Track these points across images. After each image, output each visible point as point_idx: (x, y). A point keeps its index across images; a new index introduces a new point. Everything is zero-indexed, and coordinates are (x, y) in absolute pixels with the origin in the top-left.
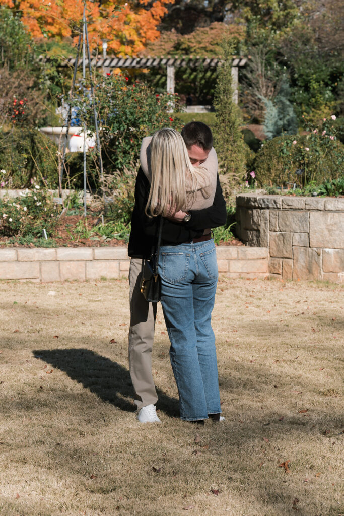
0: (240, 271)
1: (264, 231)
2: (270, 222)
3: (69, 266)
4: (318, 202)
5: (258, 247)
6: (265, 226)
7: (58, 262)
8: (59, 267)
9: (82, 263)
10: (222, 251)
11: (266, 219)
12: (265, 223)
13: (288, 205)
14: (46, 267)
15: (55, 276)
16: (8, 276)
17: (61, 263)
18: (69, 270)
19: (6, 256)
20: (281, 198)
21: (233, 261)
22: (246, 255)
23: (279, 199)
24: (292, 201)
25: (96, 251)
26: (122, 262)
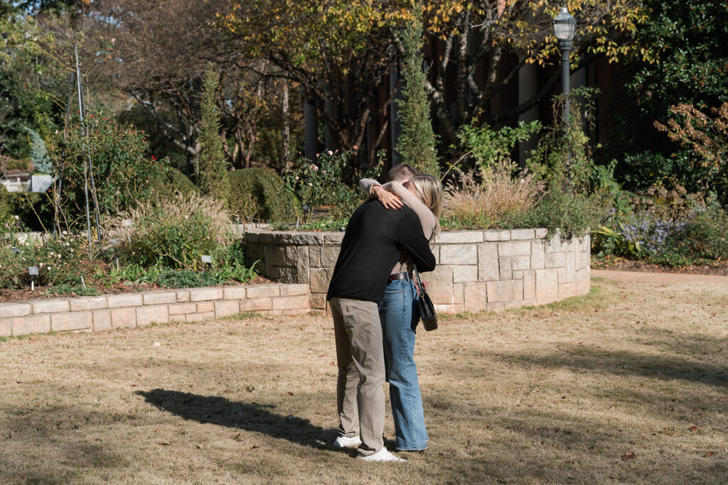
0: (283, 308)
1: (303, 267)
2: (309, 258)
3: (120, 314)
5: (294, 283)
6: (304, 262)
7: (109, 310)
8: (111, 314)
9: (133, 309)
10: (265, 289)
11: (305, 256)
12: (304, 260)
13: (332, 241)
14: (99, 316)
15: (107, 325)
16: (62, 328)
17: (112, 311)
18: (121, 317)
19: (59, 307)
20: (323, 234)
21: (276, 299)
22: (288, 292)
23: (321, 235)
24: (336, 237)
25: (145, 297)
26: (171, 307)
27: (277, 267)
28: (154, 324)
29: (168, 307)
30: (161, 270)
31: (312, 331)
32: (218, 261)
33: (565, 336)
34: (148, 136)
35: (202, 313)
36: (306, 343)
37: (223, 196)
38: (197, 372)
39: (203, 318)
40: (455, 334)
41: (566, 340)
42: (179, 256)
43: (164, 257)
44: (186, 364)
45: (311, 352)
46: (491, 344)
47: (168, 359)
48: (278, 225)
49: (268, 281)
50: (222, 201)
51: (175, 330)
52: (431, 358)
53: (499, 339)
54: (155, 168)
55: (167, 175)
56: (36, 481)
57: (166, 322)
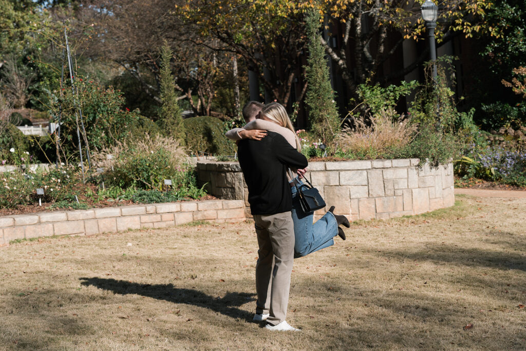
0: (225, 217)
1: (239, 188)
3: (104, 222)
5: (233, 199)
7: (96, 220)
8: (98, 223)
9: (114, 219)
10: (211, 204)
12: (239, 183)
14: (89, 224)
15: (95, 230)
16: (62, 233)
17: (99, 220)
18: (105, 225)
19: (59, 218)
21: (220, 211)
22: (228, 206)
25: (123, 210)
26: (142, 217)
27: (221, 188)
28: (130, 230)
29: (140, 218)
30: (135, 190)
31: (246, 235)
32: (178, 183)
33: (433, 238)
34: (124, 93)
35: (165, 221)
36: (240, 243)
37: (180, 136)
38: (157, 265)
39: (166, 225)
40: (350, 236)
41: (432, 240)
42: (148, 180)
43: (137, 181)
44: (149, 259)
45: (242, 249)
46: (376, 244)
47: (136, 255)
48: (221, 157)
49: (214, 198)
50: (179, 140)
51: (145, 234)
52: (331, 254)
53: (383, 240)
54: (129, 117)
55: (139, 121)
56: (24, 345)
57: (139, 228)
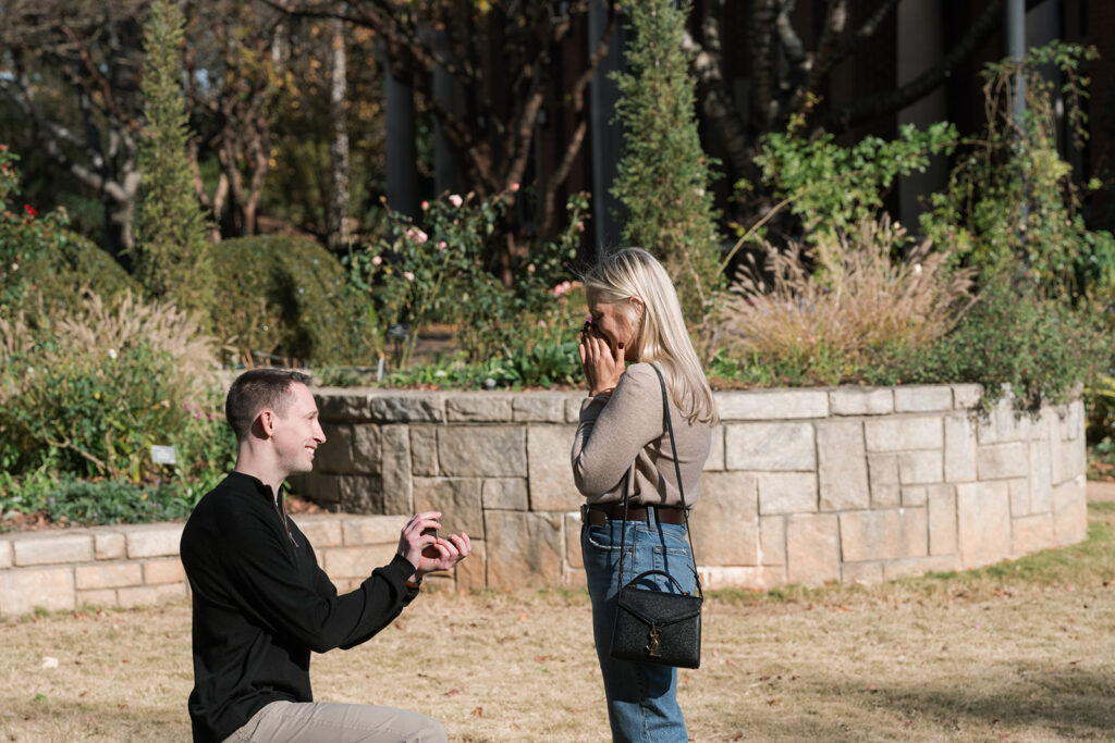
0: (351, 574)
1: (396, 475)
2: (412, 453)
4: (546, 404)
5: (375, 513)
6: (399, 464)
11: (401, 448)
12: (398, 458)
13: (464, 413)
20: (443, 396)
21: (333, 552)
22: (361, 536)
23: (439, 399)
24: (476, 403)
25: (18, 546)
26: (81, 570)
27: (335, 474)
28: (40, 613)
29: (74, 573)
30: (55, 480)
31: (426, 631)
32: (191, 458)
33: (1036, 646)
34: (17, 157)
35: (155, 585)
36: (411, 661)
37: (197, 302)
38: (153, 732)
39: (159, 598)
40: (767, 640)
41: (1037, 655)
42: (95, 445)
43: (61, 449)
44: (123, 713)
45: (424, 682)
46: (858, 664)
47: (79, 700)
48: (335, 370)
49: (313, 508)
50: (197, 315)
51: (94, 628)
52: (716, 699)
53: (875, 653)
54: (35, 235)
55: (63, 250)
57: (71, 607)
